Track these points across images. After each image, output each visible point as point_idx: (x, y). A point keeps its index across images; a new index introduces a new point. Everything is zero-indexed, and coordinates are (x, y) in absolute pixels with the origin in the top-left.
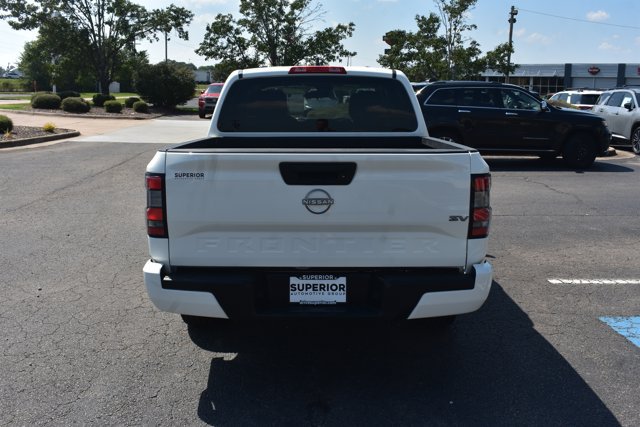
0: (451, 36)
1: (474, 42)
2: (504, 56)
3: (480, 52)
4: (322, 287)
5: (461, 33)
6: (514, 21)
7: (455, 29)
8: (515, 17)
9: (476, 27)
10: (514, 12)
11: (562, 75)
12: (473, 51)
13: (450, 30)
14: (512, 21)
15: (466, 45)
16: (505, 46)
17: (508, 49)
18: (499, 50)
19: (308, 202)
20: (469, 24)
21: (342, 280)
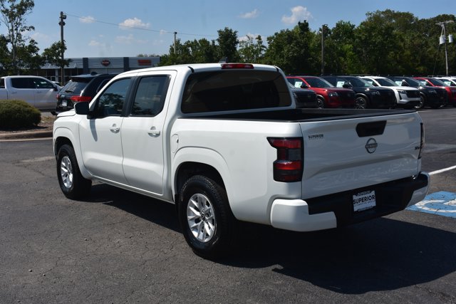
0: (13, 35)
1: (33, 41)
2: (59, 52)
3: (38, 49)
4: (366, 199)
5: (21, 33)
6: (64, 24)
7: (16, 29)
8: (64, 20)
9: (33, 28)
10: (63, 17)
11: (82, 67)
12: (32, 48)
13: (12, 30)
14: (62, 24)
15: (27, 44)
16: (59, 44)
17: (61, 46)
18: (54, 47)
19: (368, 147)
20: (28, 25)
21: (373, 193)
